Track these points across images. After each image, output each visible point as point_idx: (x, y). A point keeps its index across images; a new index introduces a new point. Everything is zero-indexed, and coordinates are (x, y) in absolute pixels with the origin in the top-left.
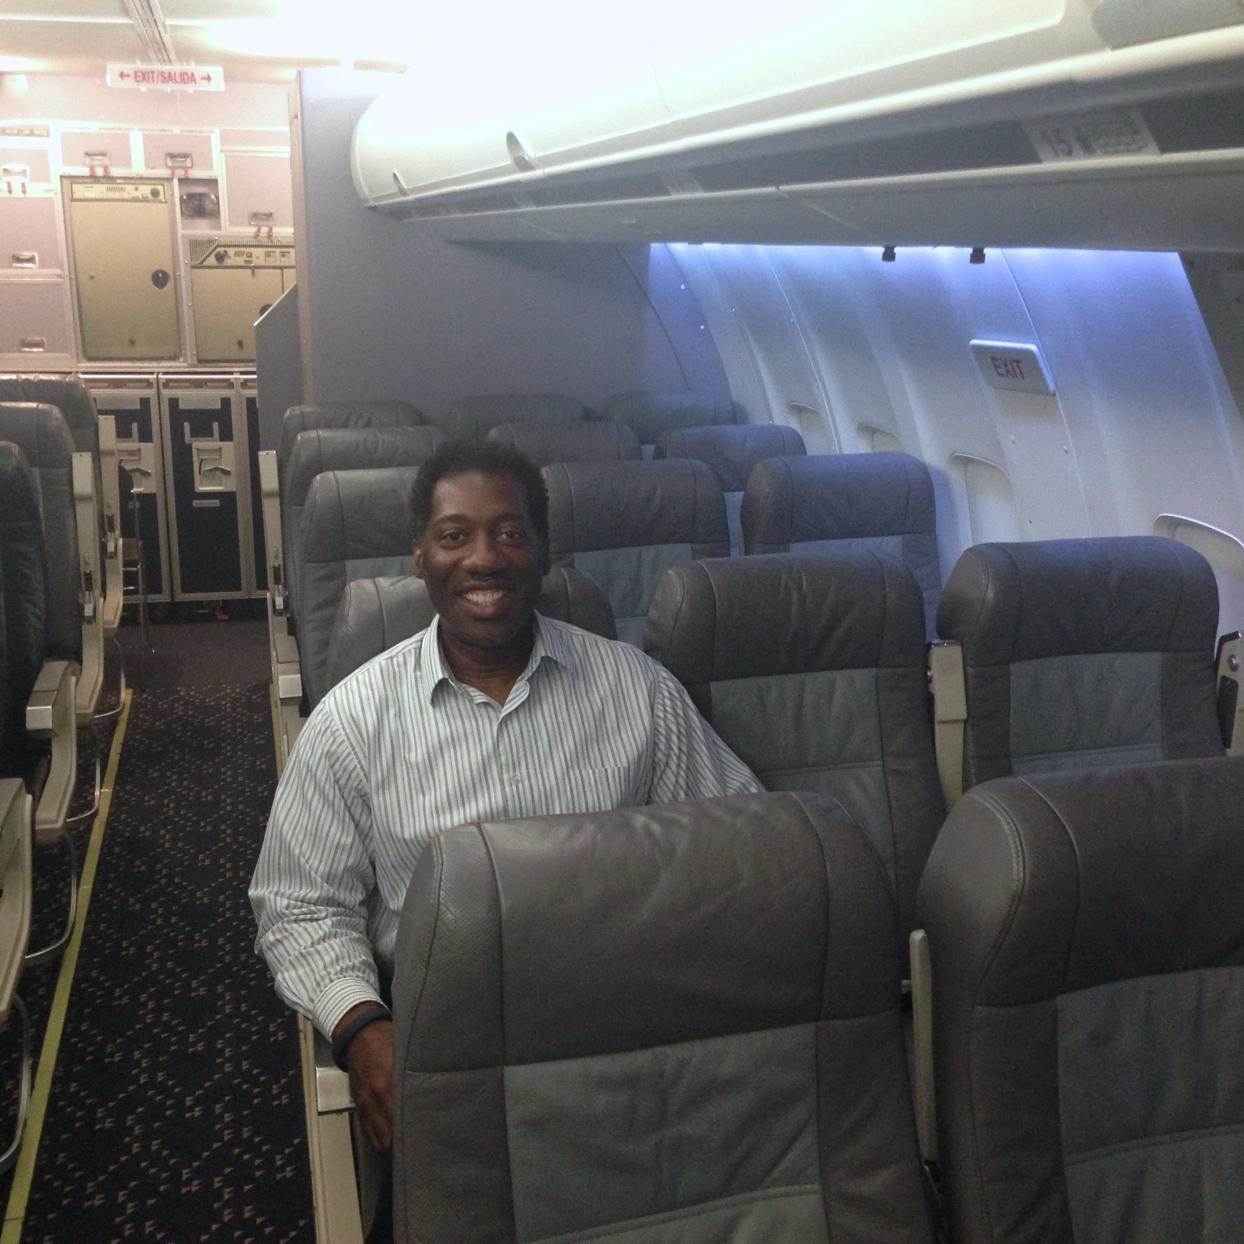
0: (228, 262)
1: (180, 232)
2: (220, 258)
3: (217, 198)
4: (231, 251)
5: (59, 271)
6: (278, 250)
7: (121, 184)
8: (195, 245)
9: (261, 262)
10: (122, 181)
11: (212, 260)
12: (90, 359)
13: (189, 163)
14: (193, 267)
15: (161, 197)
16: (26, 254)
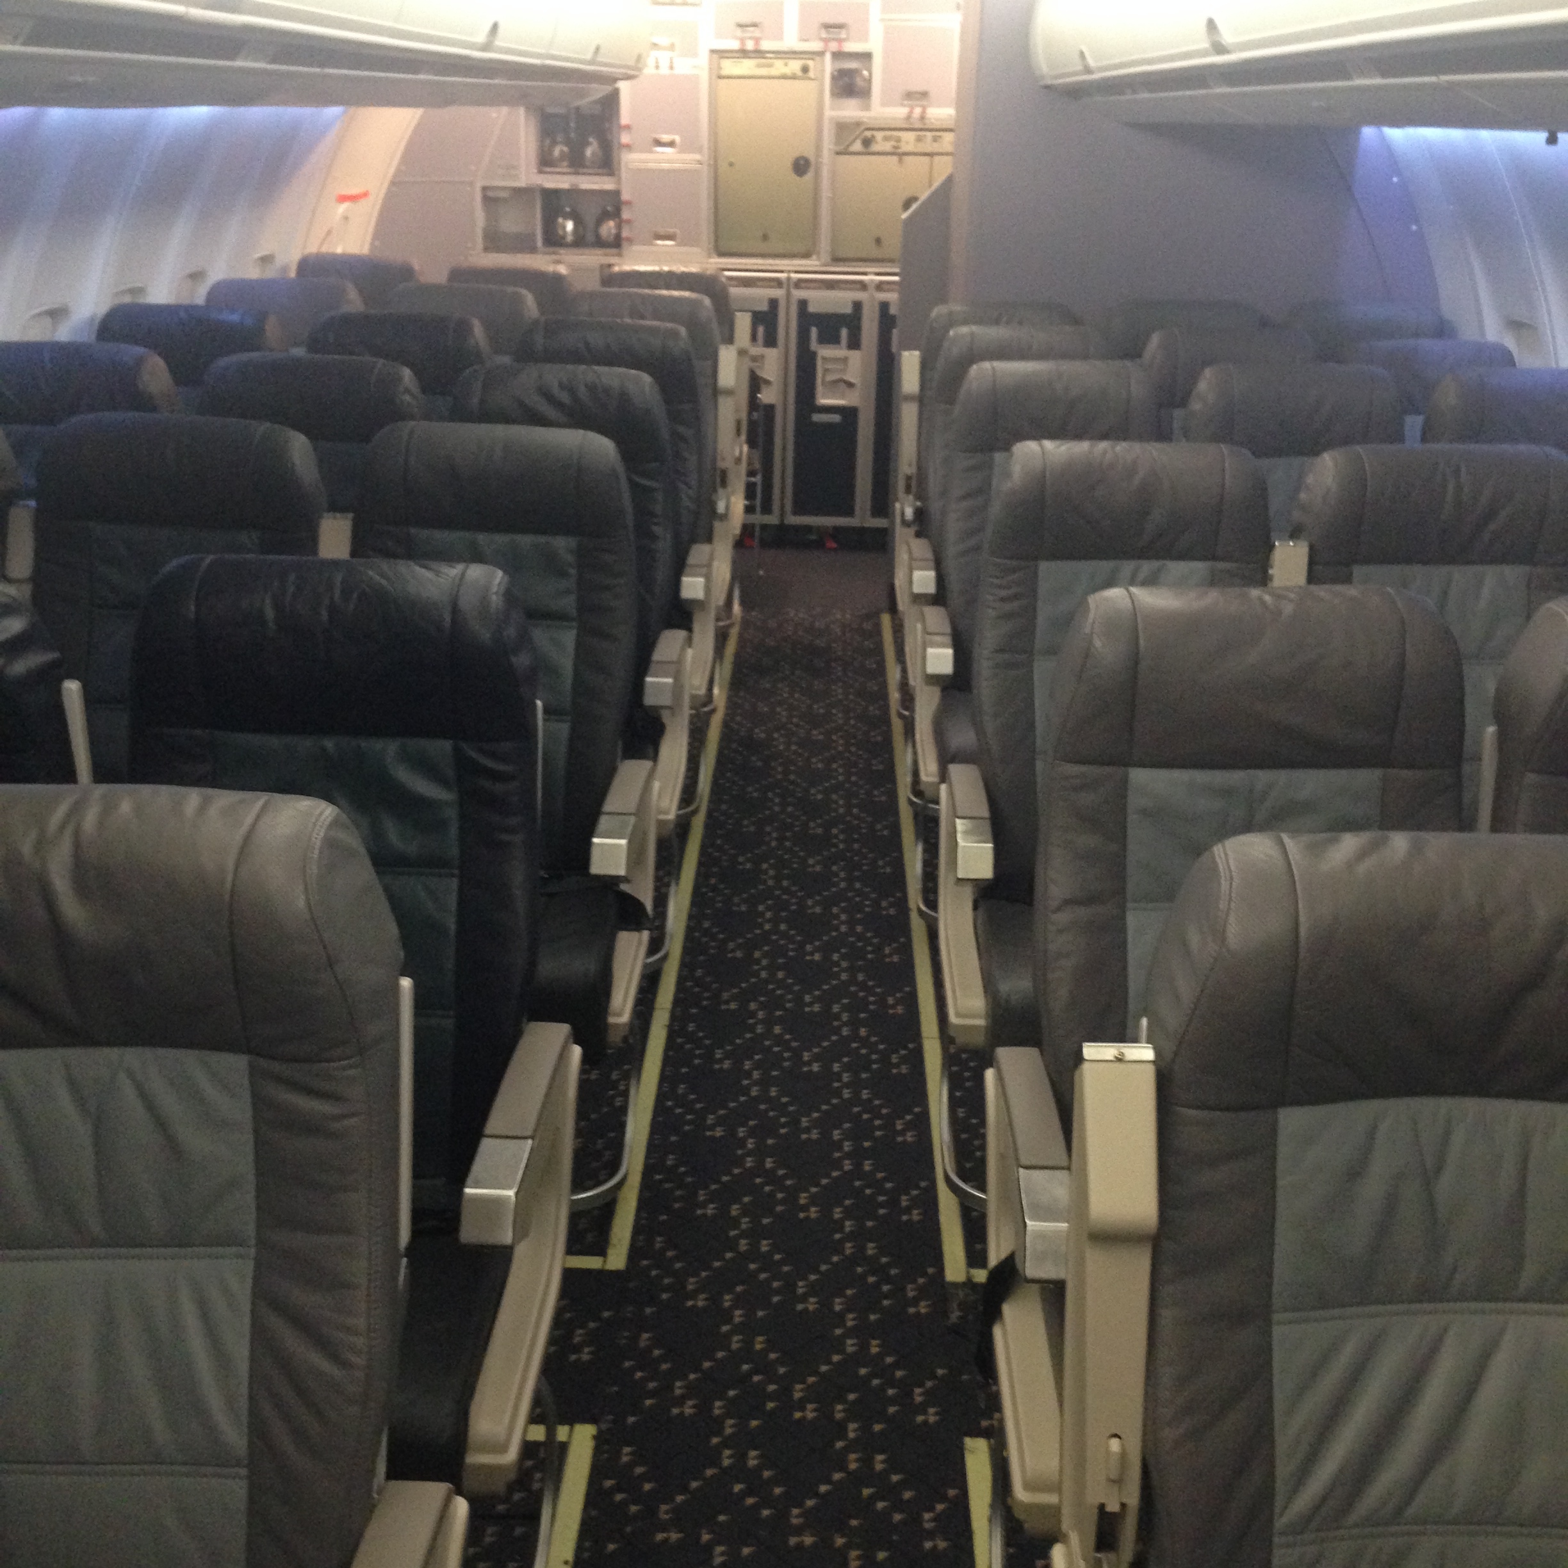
0: (875, 148)
1: (828, 113)
2: (867, 142)
3: (870, 74)
4: (879, 135)
5: (698, 157)
6: (929, 134)
7: (771, 58)
8: (843, 128)
9: (909, 148)
10: (771, 55)
11: (857, 146)
12: (722, 254)
13: (843, 35)
14: (838, 153)
15: (811, 74)
16: (666, 138)
